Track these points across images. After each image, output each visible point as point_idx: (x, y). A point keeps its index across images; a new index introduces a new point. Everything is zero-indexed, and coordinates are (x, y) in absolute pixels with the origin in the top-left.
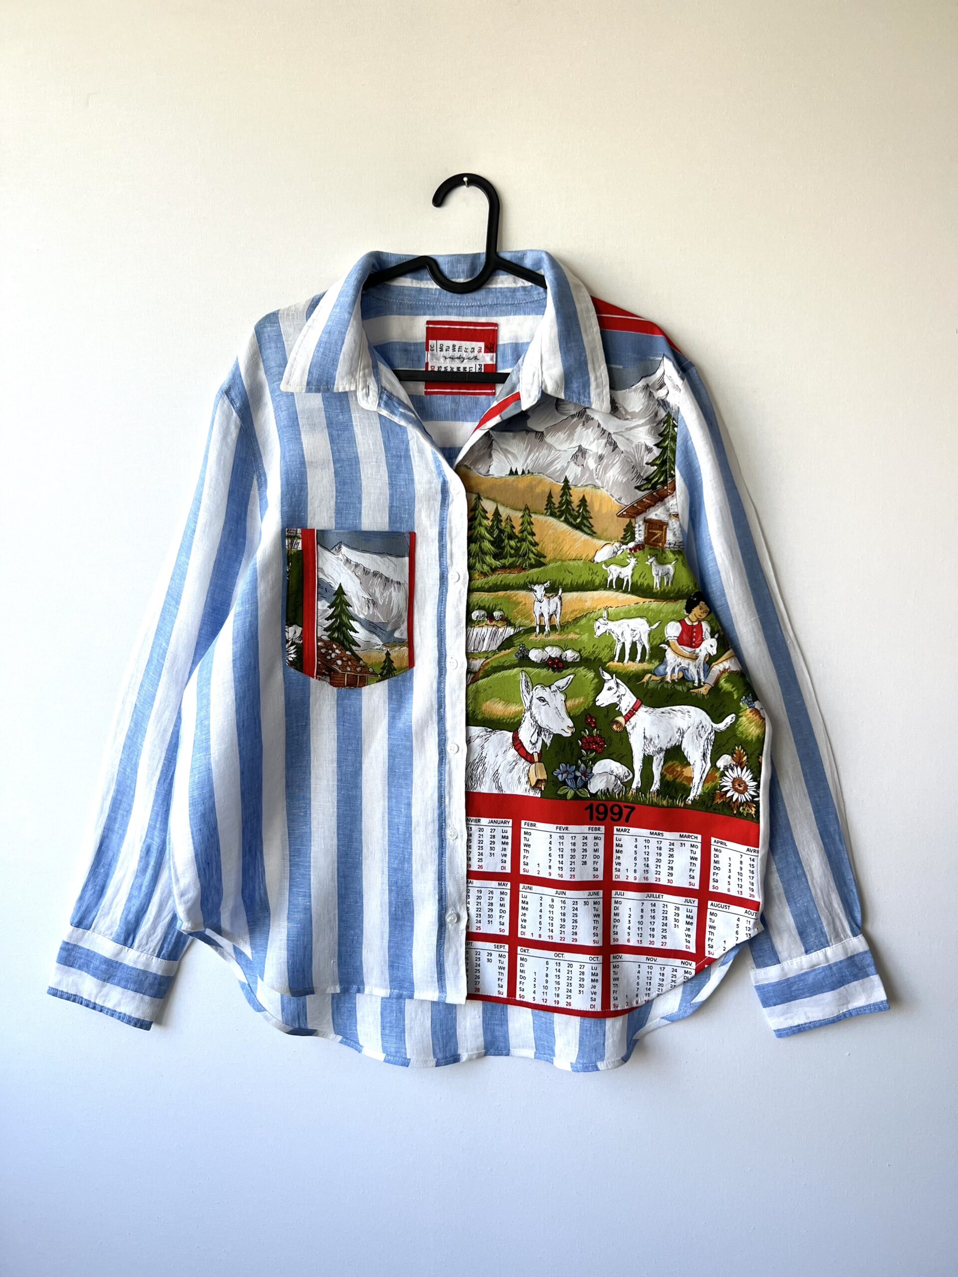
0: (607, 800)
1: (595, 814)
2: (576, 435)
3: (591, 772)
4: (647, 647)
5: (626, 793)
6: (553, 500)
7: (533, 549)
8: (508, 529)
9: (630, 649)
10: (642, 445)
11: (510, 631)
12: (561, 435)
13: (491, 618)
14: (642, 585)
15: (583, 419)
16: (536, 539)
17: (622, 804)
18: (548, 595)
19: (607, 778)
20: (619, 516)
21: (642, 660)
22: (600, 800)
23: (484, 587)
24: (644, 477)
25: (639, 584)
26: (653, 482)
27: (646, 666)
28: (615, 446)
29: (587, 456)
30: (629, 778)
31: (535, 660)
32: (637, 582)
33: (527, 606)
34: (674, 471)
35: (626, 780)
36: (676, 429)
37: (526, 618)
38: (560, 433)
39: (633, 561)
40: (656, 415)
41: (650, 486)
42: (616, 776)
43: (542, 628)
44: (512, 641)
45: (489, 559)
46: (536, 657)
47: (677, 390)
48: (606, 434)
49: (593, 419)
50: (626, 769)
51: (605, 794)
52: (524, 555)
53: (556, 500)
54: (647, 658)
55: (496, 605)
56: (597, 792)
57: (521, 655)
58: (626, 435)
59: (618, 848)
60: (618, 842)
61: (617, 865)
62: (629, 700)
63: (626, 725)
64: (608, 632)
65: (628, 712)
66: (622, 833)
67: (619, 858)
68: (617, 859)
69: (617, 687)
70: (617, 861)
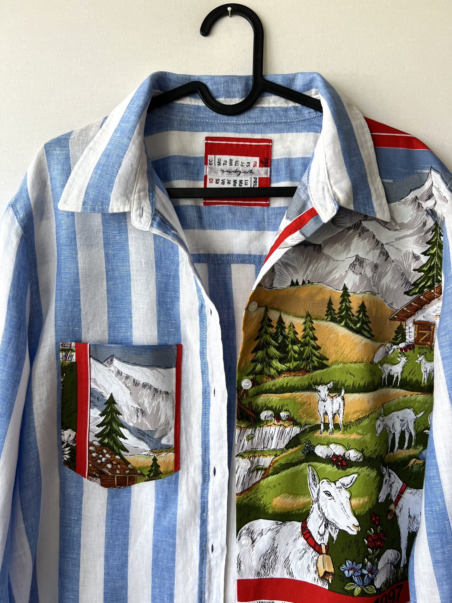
2: (353, 246)
3: (377, 569)
4: (413, 434)
6: (334, 307)
7: (316, 353)
8: (292, 335)
9: (400, 438)
10: (409, 253)
11: (297, 430)
12: (338, 247)
13: (278, 418)
14: (411, 380)
15: (359, 230)
16: (318, 343)
18: (332, 395)
20: (391, 320)
21: (409, 447)
23: (272, 389)
24: (412, 282)
25: (408, 379)
26: (420, 286)
27: (412, 452)
28: (387, 256)
29: (364, 264)
31: (321, 455)
32: (406, 378)
33: (312, 405)
34: (441, 277)
36: (442, 237)
37: (311, 417)
38: (337, 245)
39: (403, 360)
40: (425, 224)
41: (417, 290)
43: (326, 426)
44: (299, 439)
45: (276, 363)
46: (321, 453)
47: (444, 201)
48: (380, 245)
49: (368, 230)
52: (308, 359)
53: (336, 307)
54: (413, 444)
55: (282, 407)
56: (381, 586)
57: (307, 451)
58: (396, 244)
62: (397, 486)
63: (396, 510)
64: (385, 427)
65: (397, 497)
69: (389, 477)
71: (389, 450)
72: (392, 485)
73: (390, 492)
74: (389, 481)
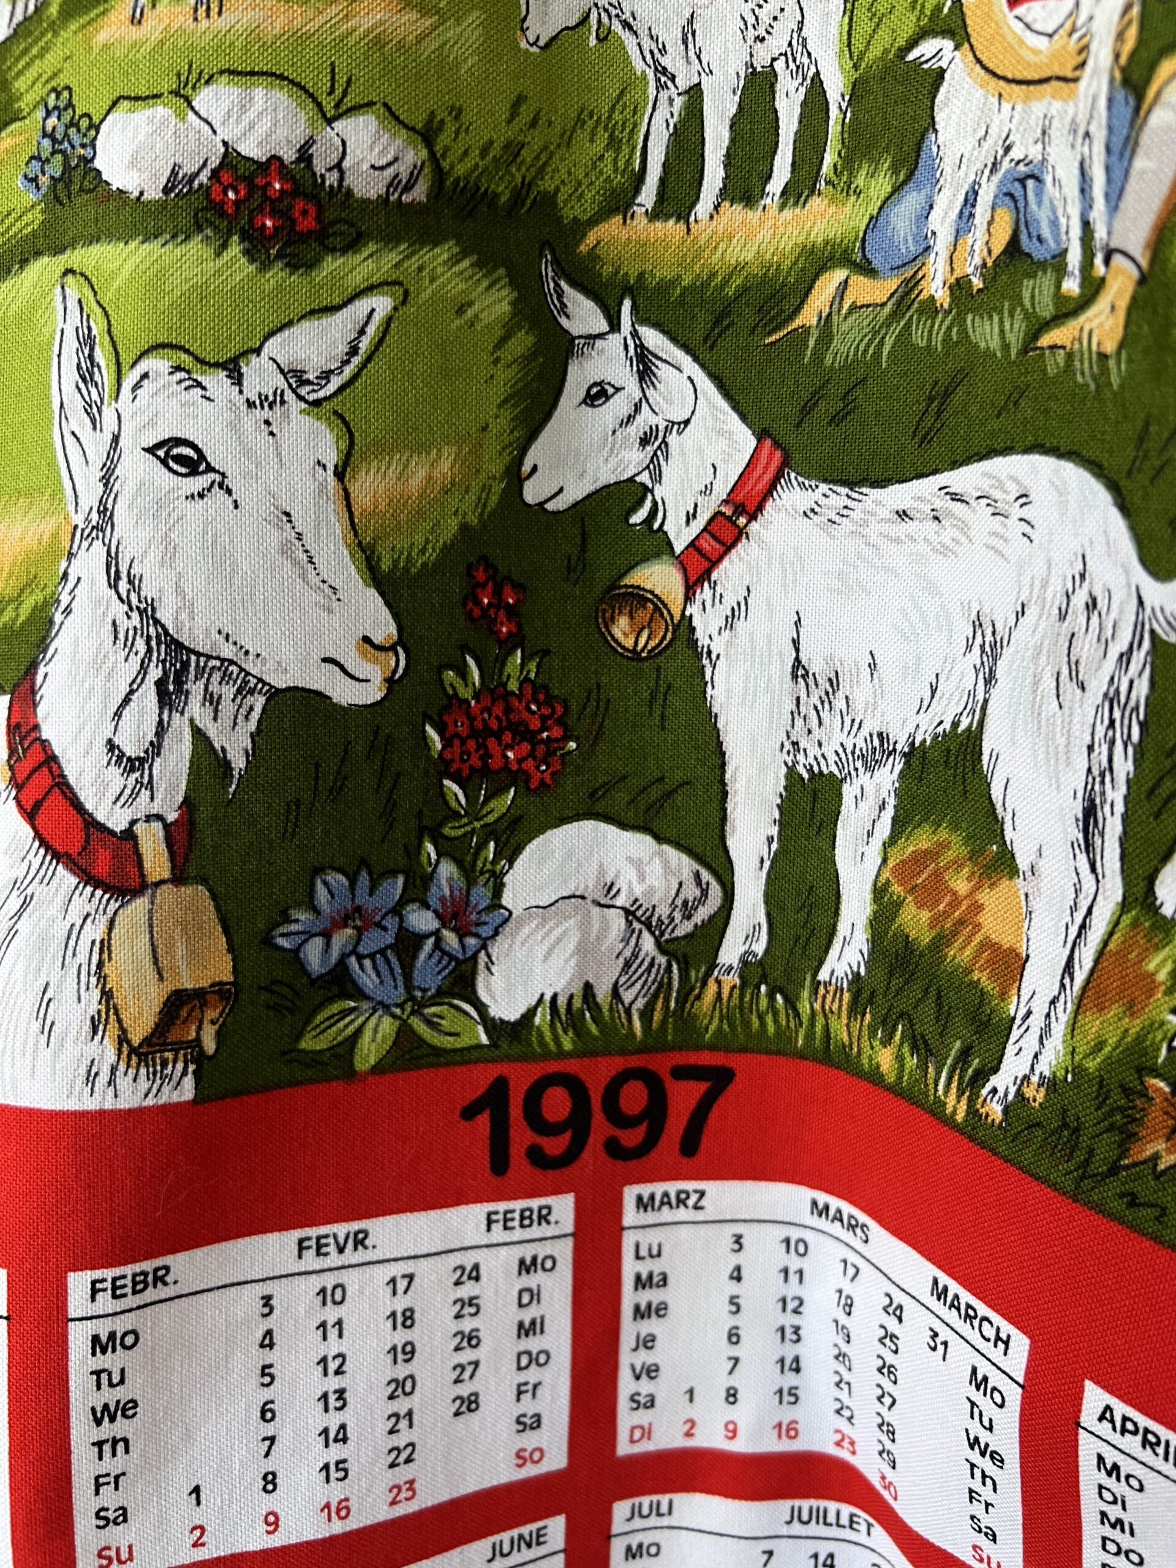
0: (586, 1050)
1: (521, 1136)
3: (496, 904)
4: (835, 86)
5: (682, 1000)
17: (662, 1064)
19: (585, 926)
22: (547, 1056)
30: (702, 914)
35: (684, 928)
42: (627, 912)
46: (132, 164)
50: (685, 865)
51: (574, 1020)
56: (531, 1013)
57: (56, 167)
59: (646, 1297)
60: (644, 1268)
61: (638, 1378)
62: (713, 453)
63: (693, 610)
64: (599, 21)
65: (705, 529)
66: (666, 1215)
67: (648, 1342)
68: (642, 1351)
69: (641, 379)
70: (643, 1357)
71: (648, 196)
72: (672, 439)
73: (644, 478)
74: (637, 408)
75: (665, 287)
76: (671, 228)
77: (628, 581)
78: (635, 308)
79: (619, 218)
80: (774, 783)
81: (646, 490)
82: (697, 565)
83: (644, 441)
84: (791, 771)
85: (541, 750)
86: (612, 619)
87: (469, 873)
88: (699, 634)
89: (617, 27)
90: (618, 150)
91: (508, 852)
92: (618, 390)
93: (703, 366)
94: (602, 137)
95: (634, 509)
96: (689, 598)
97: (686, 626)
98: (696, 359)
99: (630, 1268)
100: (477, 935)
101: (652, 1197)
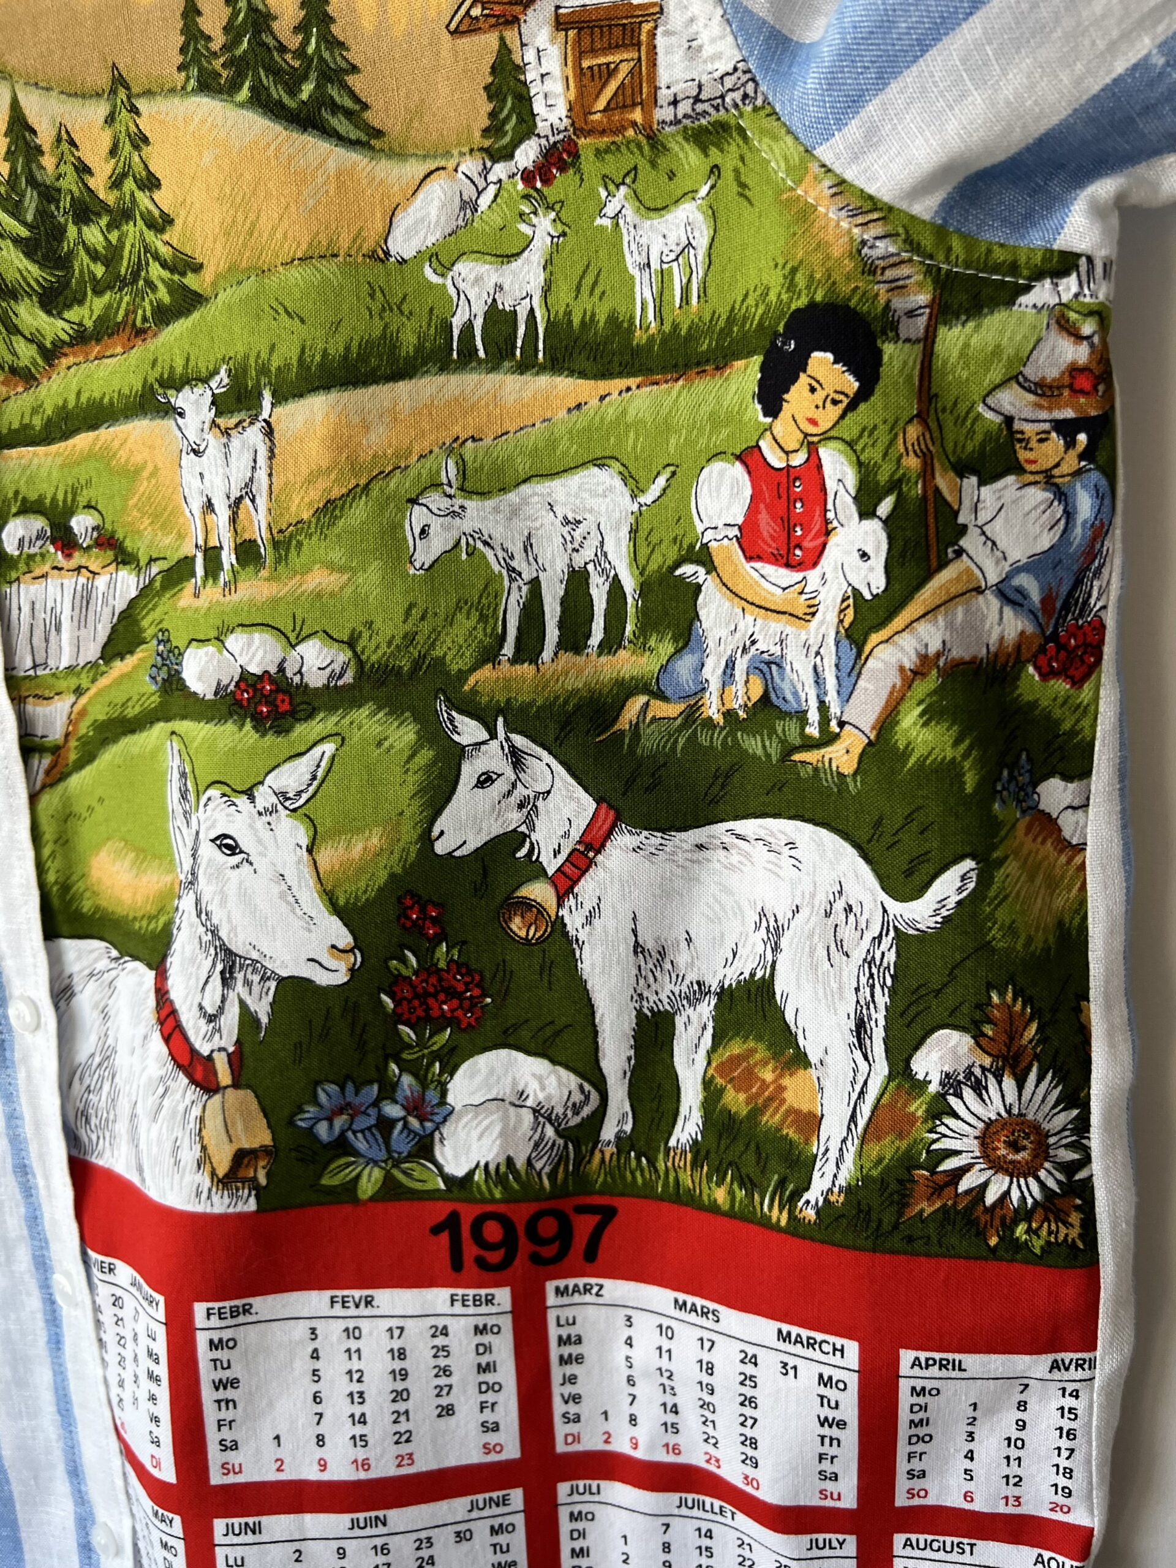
4: (629, 584)
9: (564, 601)
19: (505, 1119)
30: (587, 1111)
35: (575, 1120)
39: (542, 227)
42: (534, 1110)
50: (573, 1080)
54: (629, 627)
59: (566, 1350)
60: (564, 1332)
61: (566, 1402)
62: (567, 811)
63: (563, 912)
64: (467, 543)
65: (567, 860)
66: (577, 1298)
67: (572, 1380)
68: (568, 1385)
69: (515, 768)
70: (568, 1389)
71: (508, 649)
72: (540, 803)
73: (523, 829)
74: (514, 786)
75: (525, 708)
76: (526, 669)
77: (518, 894)
78: (506, 723)
79: (490, 665)
80: (629, 1022)
81: (525, 836)
82: (564, 883)
83: (521, 806)
84: (639, 1013)
85: (467, 1003)
86: (510, 919)
87: (423, 1081)
88: (569, 928)
89: (480, 545)
90: (486, 623)
91: (449, 1068)
92: (499, 776)
93: (555, 757)
94: (475, 616)
95: (519, 849)
96: (560, 904)
97: (559, 924)
98: (550, 753)
99: (553, 1332)
100: (431, 1121)
101: (567, 1287)
